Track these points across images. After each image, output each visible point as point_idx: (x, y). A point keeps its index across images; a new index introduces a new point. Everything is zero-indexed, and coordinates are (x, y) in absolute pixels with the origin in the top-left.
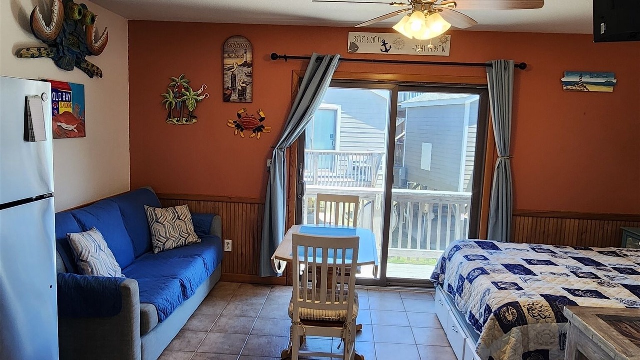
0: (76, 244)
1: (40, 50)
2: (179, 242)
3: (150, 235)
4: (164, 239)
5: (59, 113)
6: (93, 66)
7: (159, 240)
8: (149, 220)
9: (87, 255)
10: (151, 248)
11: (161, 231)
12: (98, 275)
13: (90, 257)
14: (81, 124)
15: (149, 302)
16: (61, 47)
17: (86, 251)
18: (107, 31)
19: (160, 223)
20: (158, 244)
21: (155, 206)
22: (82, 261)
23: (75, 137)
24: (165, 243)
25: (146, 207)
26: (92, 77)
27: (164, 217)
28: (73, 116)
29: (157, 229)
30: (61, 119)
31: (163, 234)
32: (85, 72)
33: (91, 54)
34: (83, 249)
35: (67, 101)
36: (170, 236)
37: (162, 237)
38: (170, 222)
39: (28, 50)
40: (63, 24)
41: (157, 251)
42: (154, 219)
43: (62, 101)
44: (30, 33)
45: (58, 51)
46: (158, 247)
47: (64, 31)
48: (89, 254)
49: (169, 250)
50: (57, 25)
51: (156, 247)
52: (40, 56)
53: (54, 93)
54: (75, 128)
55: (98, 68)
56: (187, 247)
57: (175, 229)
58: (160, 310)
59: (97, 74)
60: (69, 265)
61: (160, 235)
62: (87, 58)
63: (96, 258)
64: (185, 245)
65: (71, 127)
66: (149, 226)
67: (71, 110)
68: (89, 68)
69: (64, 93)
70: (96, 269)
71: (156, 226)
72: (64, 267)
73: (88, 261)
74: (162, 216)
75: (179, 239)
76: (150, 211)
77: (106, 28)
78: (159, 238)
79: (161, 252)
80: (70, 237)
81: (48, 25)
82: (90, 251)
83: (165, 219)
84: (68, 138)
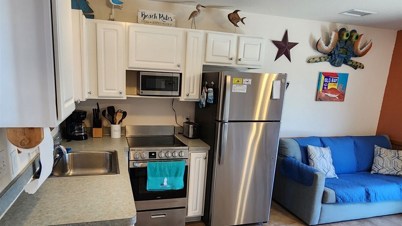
0: (309, 150)
1: (321, 58)
2: (391, 172)
3: (372, 162)
4: (380, 167)
5: (327, 88)
6: (357, 63)
7: (377, 166)
8: (375, 153)
9: (313, 157)
10: (370, 170)
11: (380, 161)
12: (316, 168)
13: (315, 158)
14: (342, 94)
15: (333, 188)
16: (333, 56)
17: (314, 155)
18: (371, 42)
19: (381, 157)
20: (375, 168)
21: (382, 146)
22: (310, 159)
23: (336, 101)
24: (380, 170)
25: (375, 146)
26: (356, 69)
27: (386, 154)
28: (337, 90)
29: (378, 160)
30: (328, 91)
31: (380, 164)
32: (351, 66)
33: (356, 56)
34: (312, 154)
35: (334, 83)
36: (386, 166)
37: (380, 165)
38: (390, 158)
39: (314, 59)
40: (337, 43)
41: (372, 172)
42: (377, 154)
43: (331, 82)
44: (315, 50)
45: (332, 57)
46: (374, 171)
47: (337, 46)
48: (315, 157)
49: (382, 174)
50: (332, 44)
51: (373, 170)
52: (321, 61)
53: (325, 79)
54: (337, 96)
55: (361, 64)
56: (397, 177)
57: (392, 163)
58: (338, 196)
59: (360, 67)
60: (304, 159)
61: (378, 164)
62: (352, 59)
63: (318, 160)
64: (396, 176)
65: (334, 96)
66: (374, 157)
67: (336, 87)
68: (353, 64)
69: (332, 79)
70: (316, 165)
71: (377, 158)
72: (301, 159)
73: (313, 160)
74: (385, 153)
75: (392, 170)
76: (377, 148)
77: (371, 40)
78: (377, 165)
79: (375, 173)
80: (308, 146)
81: (327, 45)
82: (316, 155)
83: (386, 155)
84: (331, 101)
